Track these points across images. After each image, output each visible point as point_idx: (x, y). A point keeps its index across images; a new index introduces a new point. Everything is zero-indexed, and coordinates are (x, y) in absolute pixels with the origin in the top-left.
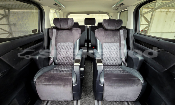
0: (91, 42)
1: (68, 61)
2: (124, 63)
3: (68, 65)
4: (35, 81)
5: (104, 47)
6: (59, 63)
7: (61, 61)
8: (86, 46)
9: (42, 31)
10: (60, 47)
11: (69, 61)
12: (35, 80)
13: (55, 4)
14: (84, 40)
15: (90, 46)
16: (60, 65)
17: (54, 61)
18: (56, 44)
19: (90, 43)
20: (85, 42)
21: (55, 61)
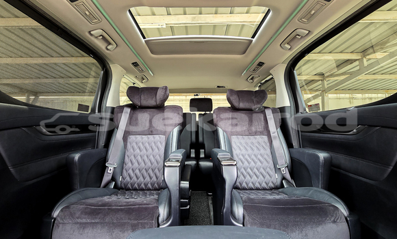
0: (204, 148)
1: (149, 180)
2: (288, 182)
3: (149, 190)
4: (55, 216)
5: (234, 145)
6: (126, 185)
7: (131, 178)
8: (193, 155)
9: (100, 111)
10: (134, 144)
11: (151, 178)
12: (56, 213)
13: (135, 64)
14: (189, 143)
15: (202, 155)
16: (128, 189)
17: (113, 179)
18: (125, 138)
19: (202, 151)
20: (191, 148)
21: (117, 178)
